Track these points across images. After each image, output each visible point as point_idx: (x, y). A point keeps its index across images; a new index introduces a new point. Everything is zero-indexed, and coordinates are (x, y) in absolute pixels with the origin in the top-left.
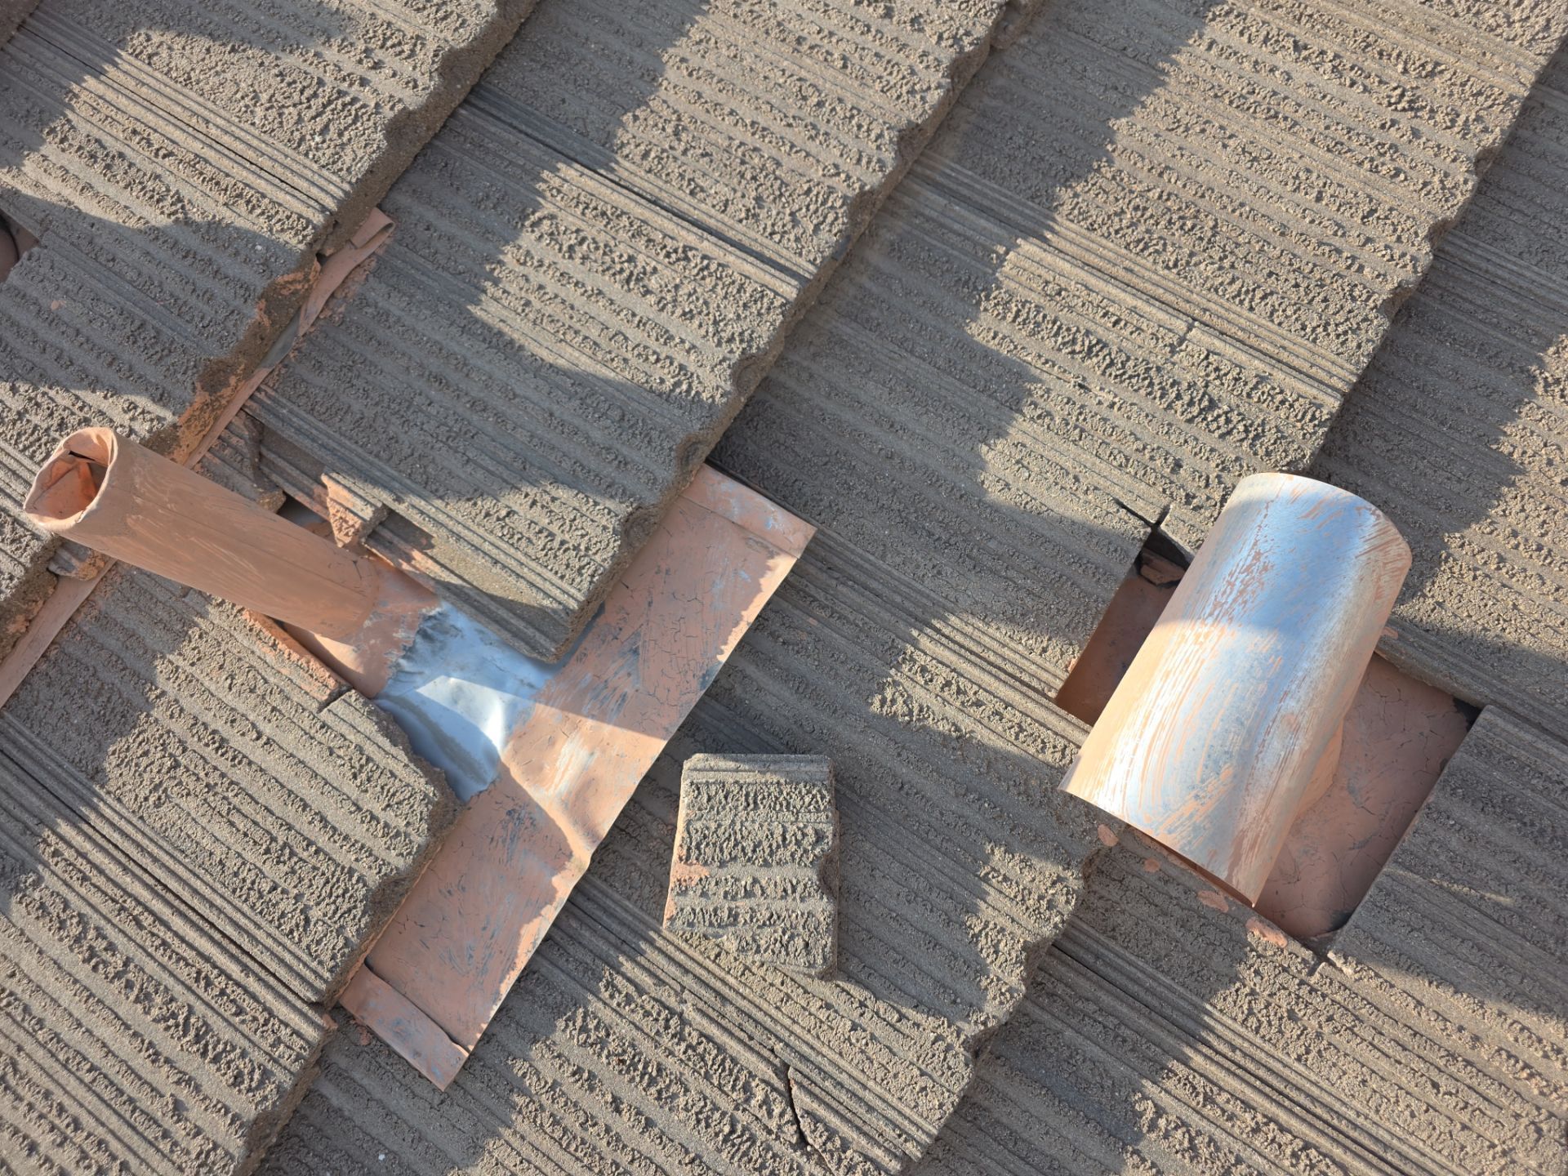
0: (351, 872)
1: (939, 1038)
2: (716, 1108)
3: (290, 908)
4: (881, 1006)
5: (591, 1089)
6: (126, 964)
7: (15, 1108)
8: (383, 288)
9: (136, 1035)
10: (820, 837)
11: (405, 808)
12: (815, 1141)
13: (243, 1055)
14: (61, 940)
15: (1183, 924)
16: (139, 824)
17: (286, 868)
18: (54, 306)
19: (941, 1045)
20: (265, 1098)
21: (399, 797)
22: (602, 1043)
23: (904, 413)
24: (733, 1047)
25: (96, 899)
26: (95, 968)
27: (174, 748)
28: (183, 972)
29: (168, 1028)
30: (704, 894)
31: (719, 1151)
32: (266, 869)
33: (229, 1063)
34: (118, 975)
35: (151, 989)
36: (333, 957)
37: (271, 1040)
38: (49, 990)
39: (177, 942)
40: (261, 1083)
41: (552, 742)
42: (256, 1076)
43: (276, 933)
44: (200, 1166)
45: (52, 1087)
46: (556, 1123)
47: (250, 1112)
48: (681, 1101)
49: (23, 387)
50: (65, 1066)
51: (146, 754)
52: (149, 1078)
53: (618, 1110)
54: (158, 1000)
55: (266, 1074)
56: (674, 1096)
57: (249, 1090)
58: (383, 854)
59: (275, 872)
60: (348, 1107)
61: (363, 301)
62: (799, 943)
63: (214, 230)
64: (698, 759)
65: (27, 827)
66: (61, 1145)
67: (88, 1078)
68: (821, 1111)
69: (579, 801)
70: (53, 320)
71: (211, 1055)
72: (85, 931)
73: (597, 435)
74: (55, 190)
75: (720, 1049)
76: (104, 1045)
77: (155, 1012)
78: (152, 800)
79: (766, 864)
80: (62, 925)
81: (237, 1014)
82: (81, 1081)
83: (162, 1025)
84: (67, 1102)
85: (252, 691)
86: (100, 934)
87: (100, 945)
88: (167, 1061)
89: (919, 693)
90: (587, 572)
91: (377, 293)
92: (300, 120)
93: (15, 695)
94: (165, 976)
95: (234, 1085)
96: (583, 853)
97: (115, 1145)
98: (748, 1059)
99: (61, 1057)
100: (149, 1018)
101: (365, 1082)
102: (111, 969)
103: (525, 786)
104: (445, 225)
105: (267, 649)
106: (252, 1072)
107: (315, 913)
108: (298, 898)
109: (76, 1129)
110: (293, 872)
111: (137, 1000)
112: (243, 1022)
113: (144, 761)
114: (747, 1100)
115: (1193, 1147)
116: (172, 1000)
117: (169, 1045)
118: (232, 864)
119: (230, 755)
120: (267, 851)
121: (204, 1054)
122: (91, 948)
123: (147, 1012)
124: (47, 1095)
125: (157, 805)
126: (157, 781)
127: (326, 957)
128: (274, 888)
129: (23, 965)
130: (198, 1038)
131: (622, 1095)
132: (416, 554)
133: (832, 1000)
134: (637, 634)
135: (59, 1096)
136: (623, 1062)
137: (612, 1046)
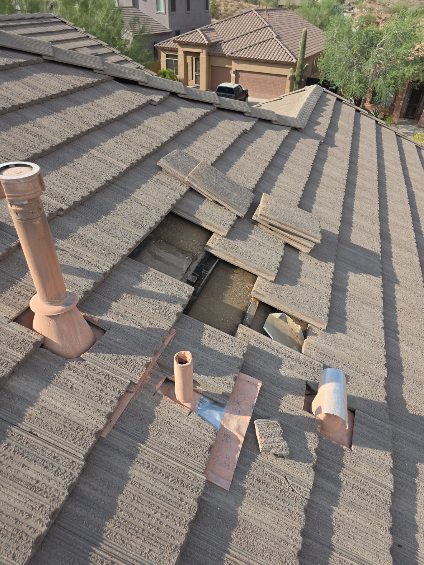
0: (204, 445)
1: (308, 467)
2: (277, 487)
3: (193, 454)
4: (297, 463)
5: (254, 487)
6: (161, 470)
7: (142, 507)
8: (177, 341)
9: (167, 485)
10: (281, 432)
11: (211, 432)
12: (295, 489)
13: (192, 485)
14: (144, 468)
15: (332, 446)
16: (156, 441)
17: (190, 446)
18: (117, 340)
19: (308, 468)
20: (199, 493)
21: (209, 430)
22: (253, 478)
23: (265, 365)
24: (276, 474)
25: (150, 458)
26: (154, 472)
27: (159, 425)
28: (174, 470)
29: (174, 482)
30: (266, 443)
31: (280, 494)
32: (186, 447)
33: (189, 487)
34: (160, 473)
35: (168, 475)
36: (205, 462)
37: (197, 481)
38: (144, 479)
39: (171, 464)
40: (198, 490)
41: (229, 420)
42: (196, 489)
43: (192, 460)
44: (190, 510)
45: (150, 500)
46: (250, 495)
47: (197, 497)
48: (270, 486)
49: (115, 355)
50: (152, 495)
51: (153, 427)
52: (172, 494)
53: (260, 490)
54: (170, 477)
55: (198, 488)
56: (269, 486)
57: (196, 492)
58: (209, 441)
59: (188, 447)
60: (208, 500)
61: (174, 344)
62: (284, 449)
63: (149, 329)
64: (256, 421)
65: (129, 445)
66: (156, 513)
67: (159, 496)
68: (295, 483)
69: (238, 429)
70: (118, 343)
71: (185, 486)
72: (149, 465)
73: (224, 365)
74: (110, 319)
75: (274, 475)
76: (160, 489)
77: (170, 480)
78: (157, 436)
79: (274, 437)
80: (143, 464)
81: (188, 477)
82: (157, 498)
83: (173, 482)
84: (155, 503)
85: (173, 413)
86: (153, 465)
87: (154, 467)
88: (176, 489)
89: (284, 410)
90: (231, 387)
91: (176, 342)
92: (160, 312)
93: (119, 418)
94: (170, 471)
95: (192, 492)
96: (242, 439)
97: (168, 510)
98: (279, 476)
99: (151, 493)
100: (169, 481)
101: (210, 494)
102: (158, 472)
103: (227, 428)
104: (185, 331)
105: (174, 405)
106: (195, 488)
107: (199, 454)
108: (195, 451)
109: (159, 508)
110: (192, 447)
111: (166, 478)
112: (190, 478)
113: (153, 429)
114: (281, 484)
115: (347, 484)
116: (173, 477)
117: (176, 486)
118: (179, 447)
119: (172, 425)
120: (186, 443)
121: (184, 486)
122: (152, 468)
123: (168, 480)
124: (150, 502)
125: (159, 437)
126: (157, 432)
127: (203, 462)
128: (189, 451)
129: (136, 475)
130: (181, 483)
131: (260, 487)
132: (197, 387)
133: (289, 463)
134: (238, 401)
135: (153, 502)
136: (258, 481)
137: (255, 478)
